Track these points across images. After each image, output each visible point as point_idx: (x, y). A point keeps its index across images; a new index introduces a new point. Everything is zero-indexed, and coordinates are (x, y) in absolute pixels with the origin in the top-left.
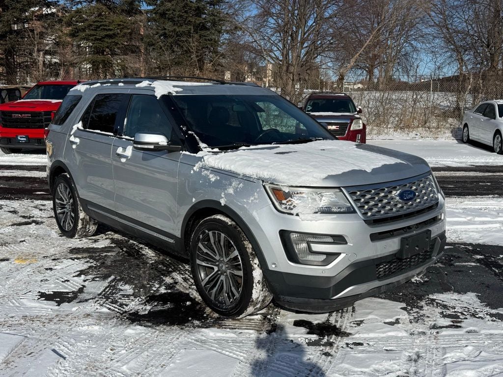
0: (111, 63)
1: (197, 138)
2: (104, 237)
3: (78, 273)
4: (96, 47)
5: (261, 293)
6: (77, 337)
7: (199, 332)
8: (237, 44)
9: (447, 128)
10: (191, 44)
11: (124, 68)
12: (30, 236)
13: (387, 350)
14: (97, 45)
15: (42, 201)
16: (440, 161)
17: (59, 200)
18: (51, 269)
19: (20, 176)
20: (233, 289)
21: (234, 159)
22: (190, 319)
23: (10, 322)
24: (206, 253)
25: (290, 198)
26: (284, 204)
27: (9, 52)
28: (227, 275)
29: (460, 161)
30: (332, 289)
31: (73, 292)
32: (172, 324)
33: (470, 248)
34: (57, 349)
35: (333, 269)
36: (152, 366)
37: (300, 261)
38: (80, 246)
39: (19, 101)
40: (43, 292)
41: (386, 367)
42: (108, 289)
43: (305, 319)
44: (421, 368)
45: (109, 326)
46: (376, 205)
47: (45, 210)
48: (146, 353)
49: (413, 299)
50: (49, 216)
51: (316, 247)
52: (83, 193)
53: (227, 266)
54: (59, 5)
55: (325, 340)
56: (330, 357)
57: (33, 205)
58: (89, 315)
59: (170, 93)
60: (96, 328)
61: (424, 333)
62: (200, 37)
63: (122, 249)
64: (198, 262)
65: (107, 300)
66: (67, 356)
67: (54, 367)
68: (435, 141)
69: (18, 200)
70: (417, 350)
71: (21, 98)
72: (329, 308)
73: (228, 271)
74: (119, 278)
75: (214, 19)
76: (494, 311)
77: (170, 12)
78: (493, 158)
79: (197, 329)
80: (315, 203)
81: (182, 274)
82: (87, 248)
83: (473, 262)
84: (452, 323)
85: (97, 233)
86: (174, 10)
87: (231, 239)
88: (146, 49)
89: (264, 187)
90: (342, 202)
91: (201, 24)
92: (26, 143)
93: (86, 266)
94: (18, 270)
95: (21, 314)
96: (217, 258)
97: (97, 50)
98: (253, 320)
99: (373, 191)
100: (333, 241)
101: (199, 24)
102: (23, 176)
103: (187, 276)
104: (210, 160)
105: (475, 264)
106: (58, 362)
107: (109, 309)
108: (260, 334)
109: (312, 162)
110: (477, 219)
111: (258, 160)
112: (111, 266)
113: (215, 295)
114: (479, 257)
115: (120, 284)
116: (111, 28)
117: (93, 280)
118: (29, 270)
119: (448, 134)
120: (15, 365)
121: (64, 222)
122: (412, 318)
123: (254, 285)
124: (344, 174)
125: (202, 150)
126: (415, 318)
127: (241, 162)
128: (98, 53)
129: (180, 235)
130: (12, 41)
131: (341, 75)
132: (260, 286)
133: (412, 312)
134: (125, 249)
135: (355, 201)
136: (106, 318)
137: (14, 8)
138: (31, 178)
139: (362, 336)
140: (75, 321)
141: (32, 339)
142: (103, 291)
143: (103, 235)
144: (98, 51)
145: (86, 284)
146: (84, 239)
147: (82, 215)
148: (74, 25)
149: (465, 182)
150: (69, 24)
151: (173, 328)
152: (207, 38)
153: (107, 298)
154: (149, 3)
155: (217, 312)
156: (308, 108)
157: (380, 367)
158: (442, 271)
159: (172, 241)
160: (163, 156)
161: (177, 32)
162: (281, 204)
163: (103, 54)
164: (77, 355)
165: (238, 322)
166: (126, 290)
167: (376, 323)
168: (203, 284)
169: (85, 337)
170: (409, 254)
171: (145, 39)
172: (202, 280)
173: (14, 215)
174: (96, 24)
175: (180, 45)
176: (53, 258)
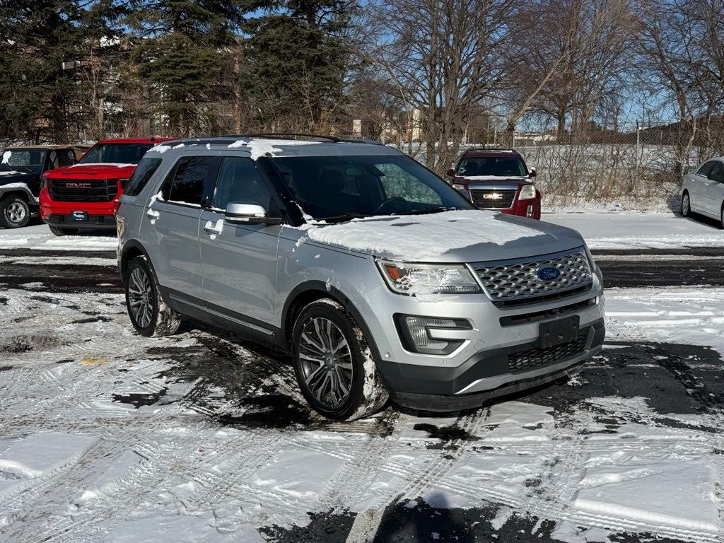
0: (195, 113)
1: (300, 208)
2: (189, 336)
3: (159, 374)
4: (174, 92)
5: (374, 389)
6: (161, 440)
7: (302, 435)
8: (368, 82)
9: (663, 197)
10: (303, 85)
11: (212, 119)
12: (97, 335)
13: (521, 455)
14: (176, 89)
15: (108, 295)
16: (643, 241)
17: (133, 289)
18: (126, 371)
19: (78, 264)
20: (341, 385)
21: (342, 233)
22: (292, 422)
23: (82, 425)
24: (311, 345)
25: (405, 276)
26: (398, 283)
27: (60, 100)
28: (335, 370)
29: (671, 240)
30: (455, 382)
31: (154, 395)
32: (270, 426)
33: (653, 348)
34: (138, 450)
35: (456, 359)
36: (247, 466)
37: (418, 350)
38: (160, 346)
39: (74, 166)
40: (118, 394)
41: (516, 470)
42: (195, 391)
43: (429, 423)
44: (557, 472)
45: (197, 429)
46: (509, 284)
47: (113, 305)
48: (240, 454)
49: (564, 403)
50: (119, 312)
51: (436, 333)
52: (163, 280)
53: (335, 359)
54: (124, 35)
55: (449, 443)
56: (451, 460)
57: (97, 299)
58: (173, 417)
59: (268, 154)
60: (183, 430)
61: (569, 438)
62: (315, 75)
63: (211, 349)
64: (302, 356)
65: (195, 403)
66: (149, 457)
67: (136, 467)
68: (643, 215)
69: (77, 293)
70: (556, 454)
71: (76, 162)
72: (454, 407)
73: (336, 366)
74: (208, 379)
75: (334, 50)
76: (662, 417)
77: (275, 42)
78: (717, 236)
79: (299, 432)
80: (435, 282)
81: (285, 376)
82: (168, 348)
83: (652, 363)
84: (606, 429)
85: (179, 331)
86: (279, 40)
87: (339, 327)
88: (242, 94)
89: (376, 263)
90: (468, 281)
91: (316, 58)
92: (84, 221)
93: (167, 367)
94: (86, 371)
95: (94, 418)
96: (324, 350)
97: (176, 96)
98: (366, 423)
99: (506, 268)
100: (455, 326)
101: (314, 57)
102: (81, 263)
103: (290, 378)
104: (315, 233)
105: (654, 366)
106: (140, 462)
107: (197, 411)
108: (373, 437)
109: (434, 234)
110: (672, 314)
111: (371, 233)
112: (198, 367)
113: (322, 393)
114: (661, 358)
115: (209, 386)
116: (194, 65)
117: (177, 381)
118: (99, 371)
119: (663, 204)
120: (92, 465)
121: (139, 316)
122: (559, 422)
123: (366, 379)
124: (469, 247)
125: (306, 223)
126: (562, 423)
127: (350, 236)
128: (177, 99)
129: (280, 324)
130: (63, 85)
131: (510, 124)
132: (372, 382)
133: (560, 416)
134: (214, 349)
135: (482, 279)
136: (194, 421)
137: (66, 41)
138: (92, 266)
139: (493, 440)
140: (158, 423)
141: (109, 441)
142: (189, 394)
143: (187, 333)
144: (179, 97)
145: (169, 386)
146: (164, 338)
147: (162, 307)
148: (145, 61)
149: (670, 268)
150: (138, 60)
151: (271, 430)
152: (324, 77)
153: (195, 400)
154: (246, 31)
155: (323, 414)
156: (462, 170)
157: (509, 470)
158: (609, 373)
159: (270, 333)
160: (259, 231)
161: (283, 69)
162: (396, 283)
163: (184, 101)
164: (161, 457)
165: (348, 425)
166: (217, 392)
167: (513, 428)
168: (307, 382)
169: (170, 439)
170: (550, 343)
171: (240, 80)
172: (307, 378)
173: (75, 311)
174: (174, 59)
175: (287, 87)
176: (127, 358)
